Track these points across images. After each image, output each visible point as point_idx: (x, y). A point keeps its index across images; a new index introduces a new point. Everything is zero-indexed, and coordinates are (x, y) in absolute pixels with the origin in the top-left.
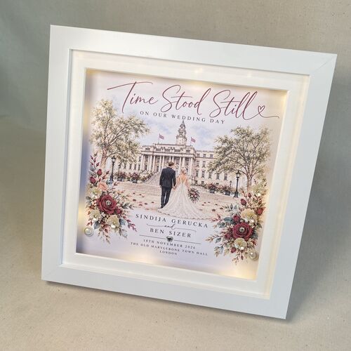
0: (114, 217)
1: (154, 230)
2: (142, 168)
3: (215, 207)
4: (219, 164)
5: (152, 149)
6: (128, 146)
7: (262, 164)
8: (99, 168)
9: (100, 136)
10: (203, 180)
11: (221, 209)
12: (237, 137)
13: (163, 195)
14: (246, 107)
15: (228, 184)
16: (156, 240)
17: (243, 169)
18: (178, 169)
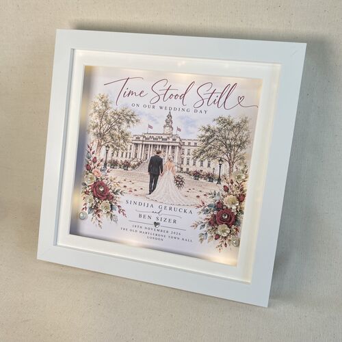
0: (106, 203)
1: (143, 216)
2: (133, 156)
3: (199, 194)
4: (202, 152)
5: (141, 138)
6: (120, 135)
7: (243, 151)
8: (94, 155)
9: (97, 126)
10: (188, 167)
11: (205, 195)
12: (220, 126)
13: (151, 182)
14: (227, 98)
15: (211, 171)
16: (144, 226)
17: (225, 157)
18: (165, 156)
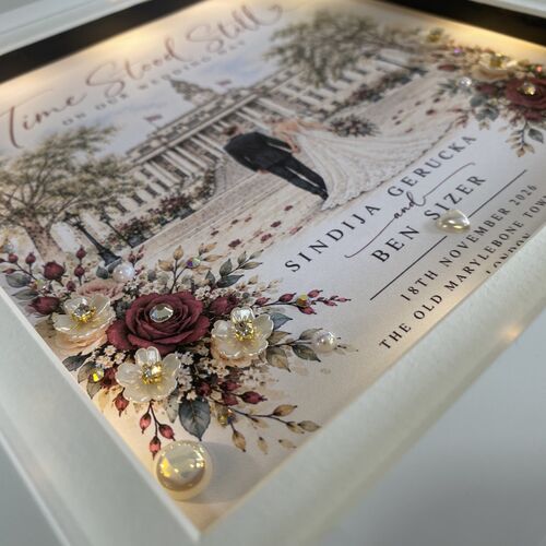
2: (170, 180)
5: (155, 144)
6: (87, 176)
11: (437, 100)
13: (292, 179)
16: (431, 263)
